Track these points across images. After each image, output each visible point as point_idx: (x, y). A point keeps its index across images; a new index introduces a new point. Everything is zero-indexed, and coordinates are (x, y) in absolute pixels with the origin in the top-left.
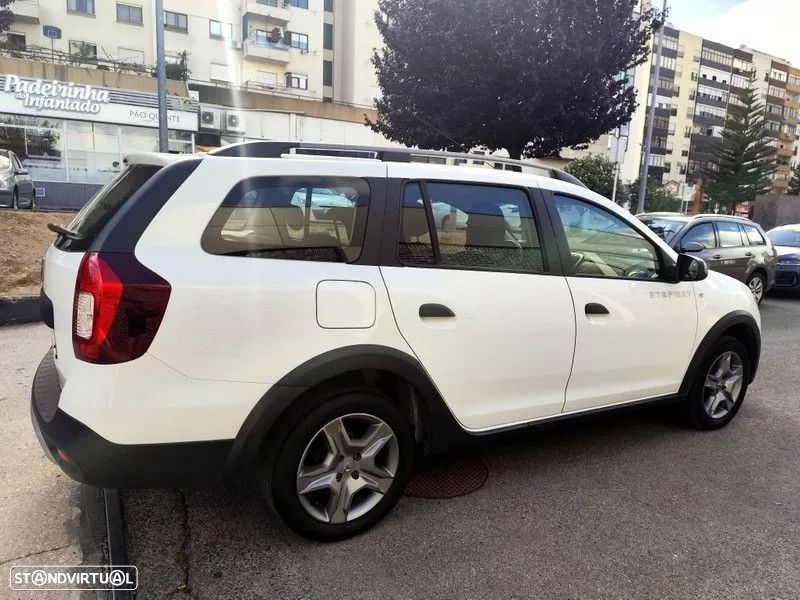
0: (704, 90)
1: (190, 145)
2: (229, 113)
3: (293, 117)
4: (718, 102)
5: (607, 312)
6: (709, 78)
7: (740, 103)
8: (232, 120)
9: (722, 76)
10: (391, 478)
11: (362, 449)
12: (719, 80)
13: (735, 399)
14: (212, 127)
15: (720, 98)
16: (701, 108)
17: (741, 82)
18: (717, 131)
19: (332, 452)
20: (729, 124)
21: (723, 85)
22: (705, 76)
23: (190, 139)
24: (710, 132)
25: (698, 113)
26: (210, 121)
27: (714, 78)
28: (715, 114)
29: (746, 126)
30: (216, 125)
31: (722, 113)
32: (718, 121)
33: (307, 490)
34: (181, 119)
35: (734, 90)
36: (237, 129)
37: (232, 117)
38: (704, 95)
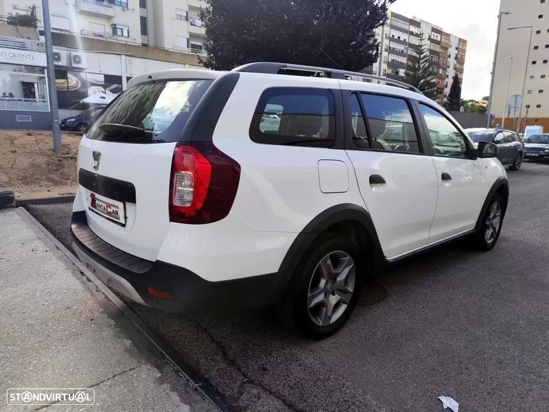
0: (393, 45)
1: (43, 78)
2: (73, 53)
3: (123, 57)
4: (401, 53)
5: (451, 179)
6: (396, 37)
7: (415, 54)
8: (77, 59)
9: (404, 37)
10: (351, 293)
11: (338, 275)
12: (402, 39)
13: (497, 230)
14: (60, 64)
15: (403, 51)
16: (392, 57)
17: (415, 41)
18: (402, 72)
19: (324, 278)
20: (408, 68)
21: (404, 42)
22: (393, 36)
23: (44, 73)
24: (397, 73)
25: (390, 60)
26: (59, 59)
27: (399, 38)
28: (400, 61)
29: (419, 69)
30: (63, 62)
31: (404, 60)
32: (401, 65)
33: (312, 304)
34: (35, 58)
35: (411, 46)
36: (80, 66)
37: (76, 57)
38: (394, 48)
